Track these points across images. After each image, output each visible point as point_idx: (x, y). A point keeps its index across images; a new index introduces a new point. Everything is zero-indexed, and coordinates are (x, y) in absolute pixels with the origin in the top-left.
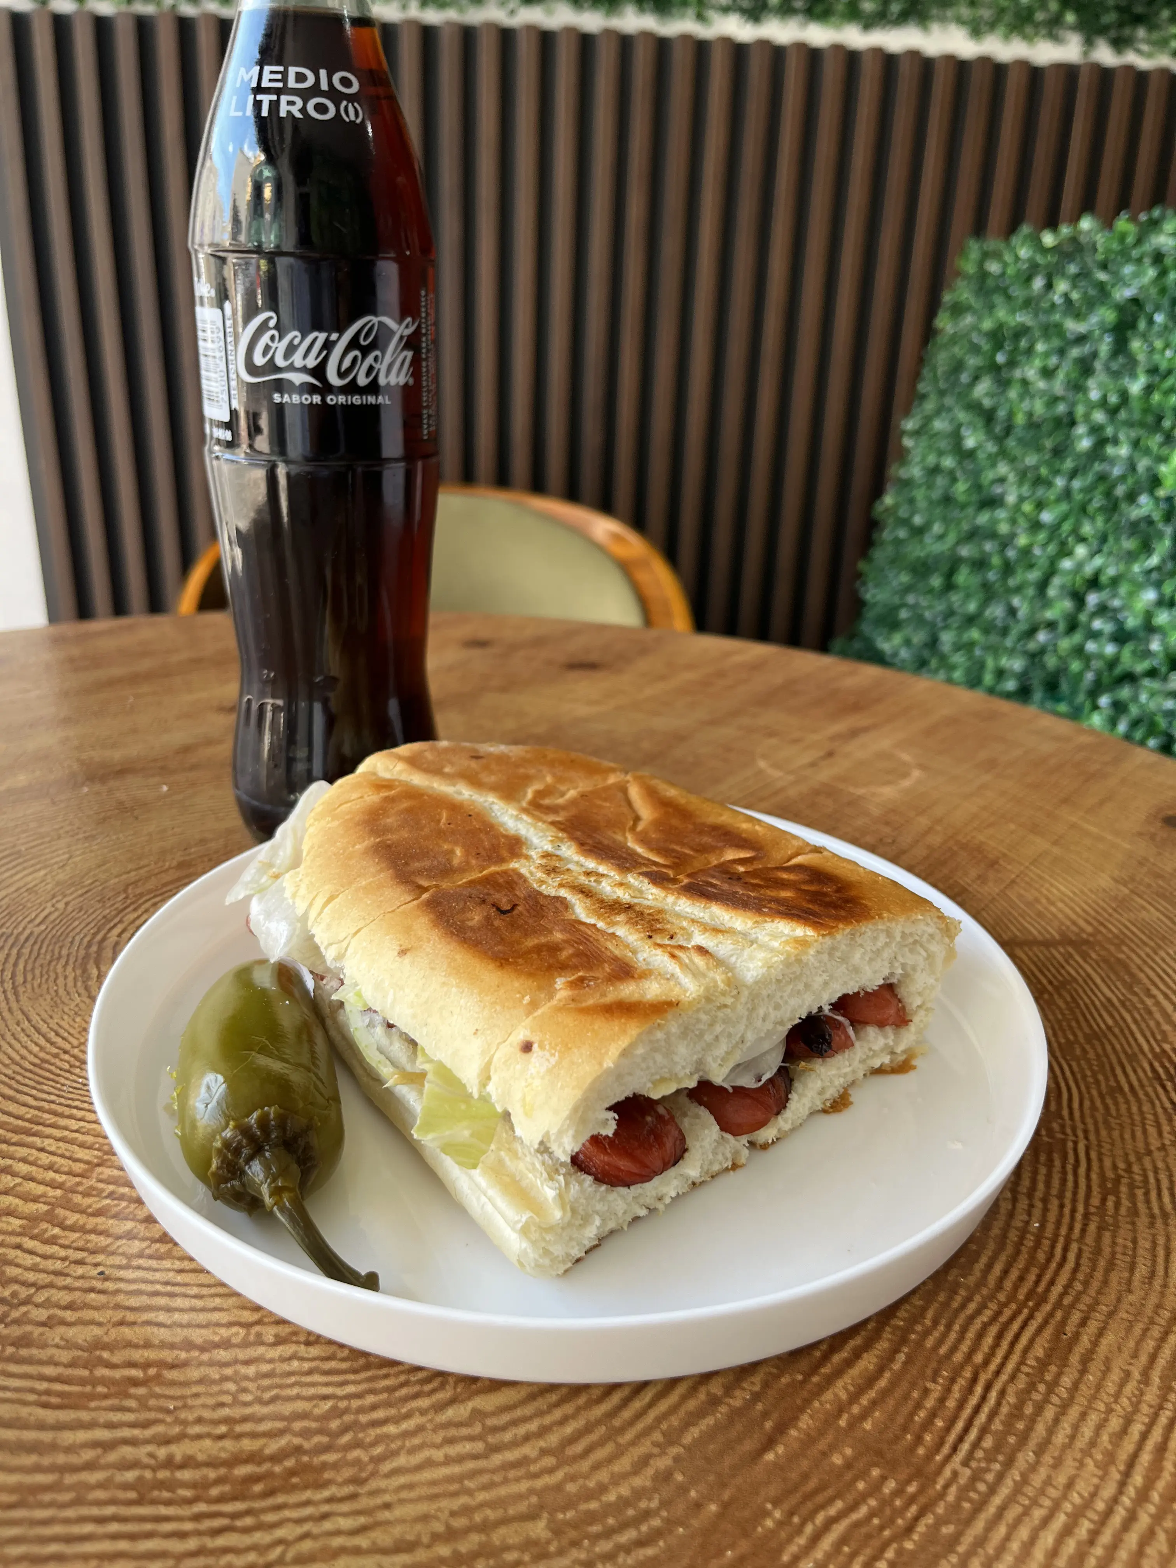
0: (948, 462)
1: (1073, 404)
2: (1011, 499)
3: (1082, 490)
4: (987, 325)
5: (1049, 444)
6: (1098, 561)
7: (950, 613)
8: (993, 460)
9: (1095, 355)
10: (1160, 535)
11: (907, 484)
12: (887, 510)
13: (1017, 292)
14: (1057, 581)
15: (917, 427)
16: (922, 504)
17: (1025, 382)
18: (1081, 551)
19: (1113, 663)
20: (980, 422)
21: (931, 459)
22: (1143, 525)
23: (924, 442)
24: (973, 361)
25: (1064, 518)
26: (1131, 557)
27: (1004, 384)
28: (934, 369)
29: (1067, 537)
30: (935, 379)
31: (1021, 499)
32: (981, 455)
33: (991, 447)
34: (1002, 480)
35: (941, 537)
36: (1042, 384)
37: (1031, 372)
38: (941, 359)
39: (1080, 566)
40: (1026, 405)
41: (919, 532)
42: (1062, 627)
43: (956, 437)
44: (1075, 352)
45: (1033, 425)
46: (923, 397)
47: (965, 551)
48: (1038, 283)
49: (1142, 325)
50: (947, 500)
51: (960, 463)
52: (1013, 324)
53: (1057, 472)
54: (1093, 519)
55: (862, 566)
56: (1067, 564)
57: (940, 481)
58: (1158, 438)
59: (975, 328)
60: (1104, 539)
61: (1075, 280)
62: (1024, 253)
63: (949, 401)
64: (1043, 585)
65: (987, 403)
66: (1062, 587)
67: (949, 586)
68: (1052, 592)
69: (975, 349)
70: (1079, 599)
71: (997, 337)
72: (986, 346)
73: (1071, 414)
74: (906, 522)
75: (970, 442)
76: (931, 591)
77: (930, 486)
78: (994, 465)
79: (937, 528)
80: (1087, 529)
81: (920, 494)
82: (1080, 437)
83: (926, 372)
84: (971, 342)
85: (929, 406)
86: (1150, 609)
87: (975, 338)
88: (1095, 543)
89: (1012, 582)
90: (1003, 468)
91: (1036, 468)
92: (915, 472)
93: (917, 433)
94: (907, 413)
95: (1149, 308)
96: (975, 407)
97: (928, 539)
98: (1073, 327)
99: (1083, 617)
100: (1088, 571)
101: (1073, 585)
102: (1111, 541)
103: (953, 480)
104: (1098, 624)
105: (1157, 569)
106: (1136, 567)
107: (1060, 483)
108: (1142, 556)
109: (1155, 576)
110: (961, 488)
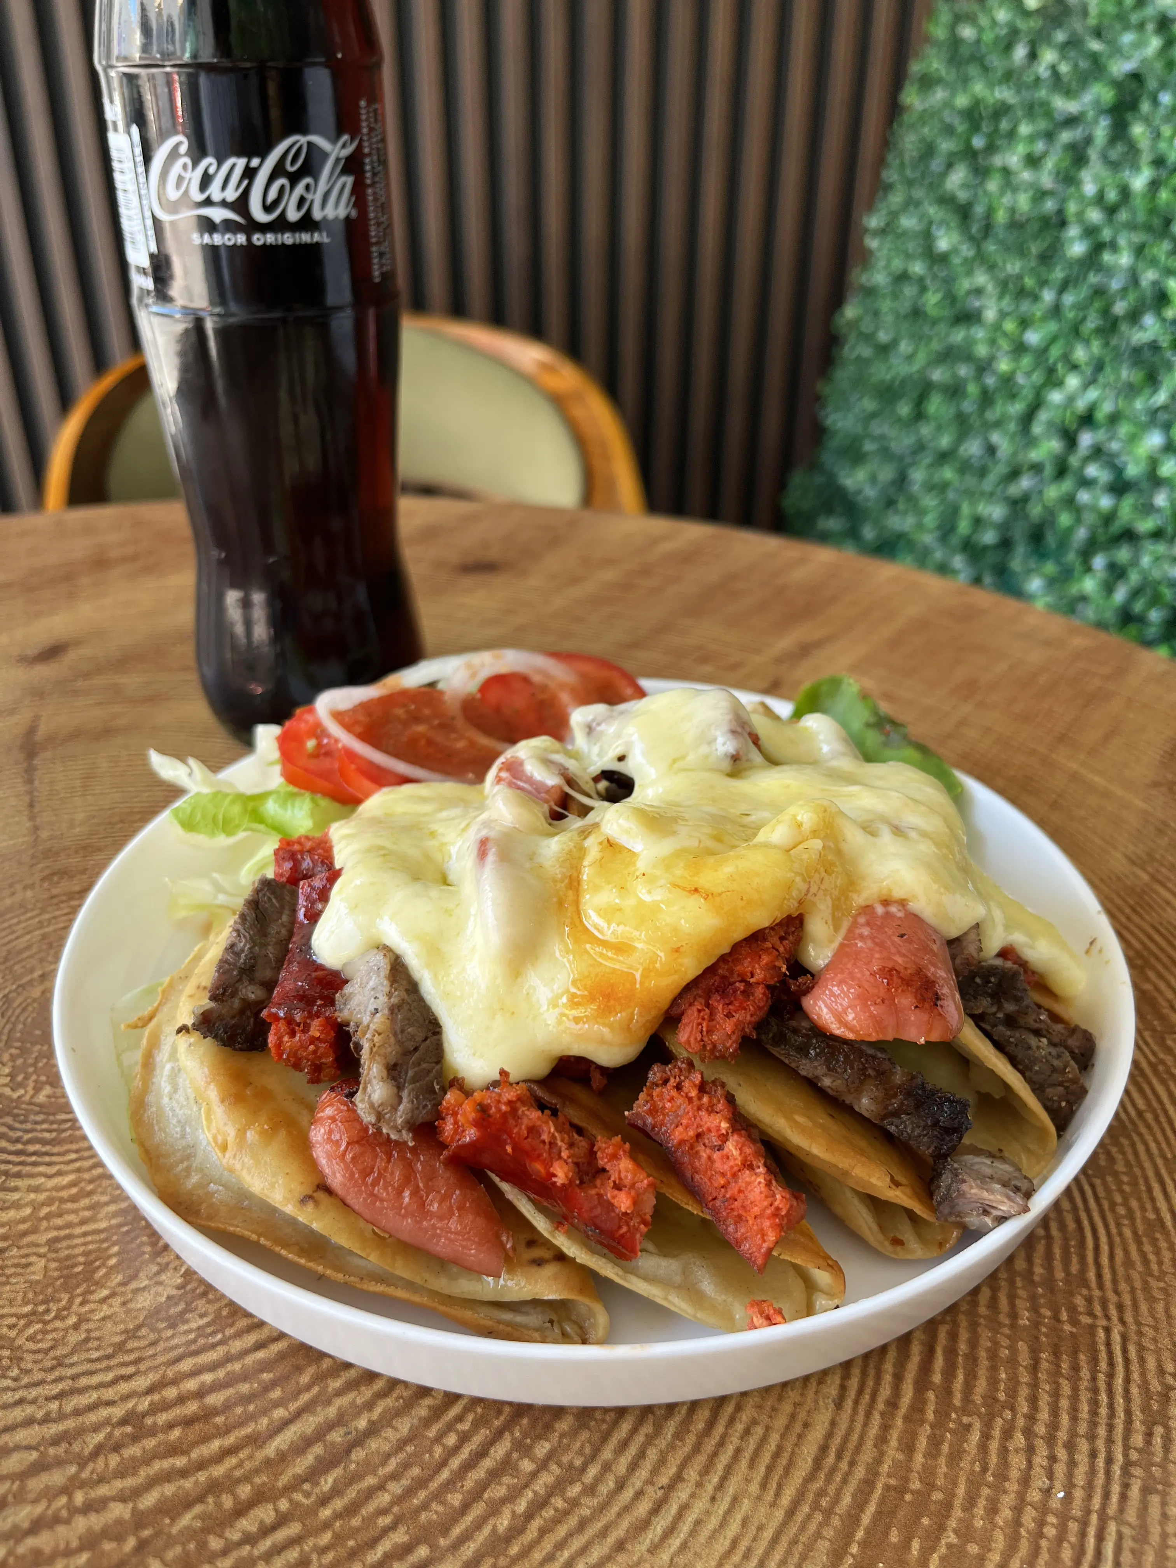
0: (918, 268)
1: (1064, 201)
2: (990, 315)
3: (1073, 307)
4: (962, 101)
5: (1035, 248)
6: (1093, 394)
7: (920, 447)
8: (969, 267)
9: (1089, 140)
10: (1167, 367)
12: (849, 323)
13: (996, 61)
14: (1043, 416)
15: (882, 224)
16: (887, 317)
17: (1006, 172)
18: (1073, 382)
19: (1109, 518)
20: (954, 221)
21: (898, 264)
22: (1147, 354)
23: (889, 242)
24: (946, 146)
25: (1053, 339)
26: (1131, 391)
27: (981, 172)
28: (901, 155)
29: (1055, 364)
30: (903, 166)
31: (1003, 315)
32: (957, 261)
33: (967, 251)
34: (978, 292)
35: (910, 358)
36: (1026, 176)
37: (1013, 158)
38: (909, 142)
39: (1071, 400)
40: (1007, 200)
41: (884, 350)
42: (1049, 471)
43: (927, 236)
44: (1066, 136)
45: (1016, 225)
46: (888, 188)
47: (937, 375)
48: (1020, 52)
49: (1145, 106)
50: (917, 313)
51: (930, 268)
52: (991, 101)
53: (1043, 283)
54: (1087, 342)
55: (821, 387)
56: (1056, 397)
57: (909, 291)
58: (1166, 246)
59: (948, 104)
60: (1099, 367)
61: (1064, 49)
62: (1002, 15)
63: (918, 193)
64: (1028, 418)
65: (963, 196)
66: (1050, 424)
67: (919, 415)
68: (1037, 429)
69: (949, 130)
70: (1070, 440)
71: (973, 117)
72: (961, 127)
73: (1060, 212)
74: (868, 338)
75: (943, 244)
76: (898, 420)
77: (896, 296)
78: (970, 272)
79: (905, 347)
80: (1080, 354)
81: (885, 305)
82: (1072, 240)
83: (891, 157)
84: (942, 121)
85: (896, 199)
86: (1156, 456)
87: (948, 117)
88: (1089, 371)
89: (992, 415)
90: (981, 278)
91: (1019, 277)
92: (879, 278)
93: (881, 232)
94: (870, 207)
95: (1152, 84)
96: (947, 201)
97: (894, 359)
98: (1063, 105)
99: (1074, 461)
100: (1081, 405)
101: (1063, 422)
102: (1108, 370)
103: (923, 289)
104: (1092, 471)
105: (1164, 408)
106: (1139, 404)
107: (1048, 296)
108: (1147, 391)
109: (1163, 416)
110: (932, 299)
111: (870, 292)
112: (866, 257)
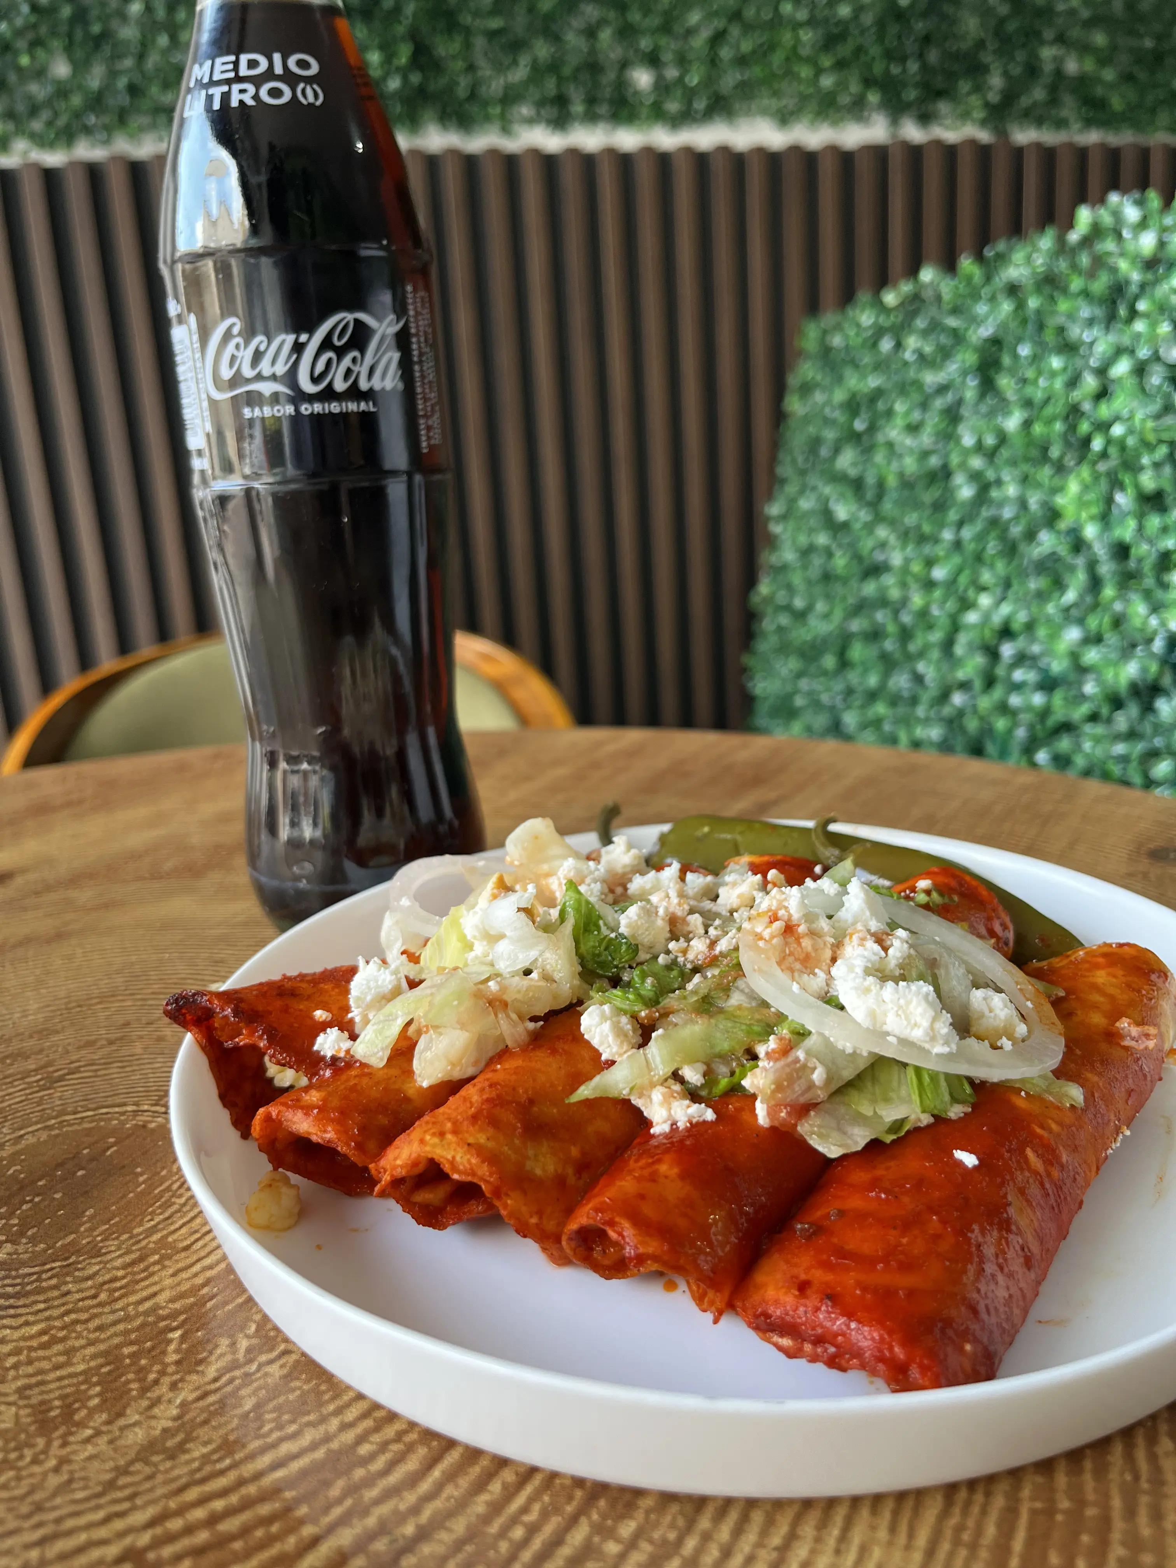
1: (946, 455)
2: (896, 562)
3: (973, 538)
4: (839, 397)
5: (926, 500)
6: (1005, 609)
7: (850, 692)
8: (870, 528)
9: (960, 402)
10: (1072, 569)
11: (783, 568)
12: (764, 599)
13: (865, 358)
14: (963, 638)
15: (783, 511)
16: (800, 586)
17: (890, 444)
18: (985, 600)
19: (1044, 713)
20: (849, 494)
21: (803, 540)
22: (1049, 563)
23: (791, 524)
24: (830, 435)
25: (959, 571)
26: (1041, 596)
27: (867, 450)
28: (791, 451)
29: (965, 591)
30: (794, 461)
31: (908, 561)
32: (857, 526)
33: (865, 515)
34: (883, 545)
35: (826, 616)
36: (908, 442)
37: (895, 432)
38: (797, 440)
39: (987, 617)
40: (895, 466)
41: (802, 615)
42: (978, 684)
43: (827, 515)
44: (938, 403)
45: (907, 483)
46: (783, 481)
47: (855, 626)
48: (886, 345)
49: (1007, 362)
50: (827, 577)
51: (834, 537)
52: (866, 389)
53: (942, 526)
54: (992, 566)
55: (746, 660)
56: (972, 617)
57: (817, 561)
58: (1048, 470)
59: (827, 403)
60: (1007, 584)
61: (925, 333)
62: (866, 319)
63: (811, 479)
64: (948, 645)
65: (853, 472)
66: (970, 643)
67: (844, 664)
68: (959, 650)
69: (831, 423)
70: (992, 653)
71: (852, 406)
72: (841, 417)
73: (945, 465)
74: (786, 608)
75: (842, 515)
76: (825, 673)
77: (806, 567)
78: (871, 532)
79: (820, 608)
80: (986, 577)
81: (797, 579)
82: (961, 487)
84: (824, 417)
85: (791, 489)
86: (1075, 649)
87: (829, 413)
88: (998, 591)
89: (913, 648)
90: (882, 533)
91: (918, 527)
92: (788, 555)
93: (783, 518)
94: (770, 496)
95: (1011, 343)
96: (840, 479)
97: (814, 620)
98: (931, 378)
99: (1000, 671)
100: (997, 619)
101: (983, 639)
102: (1015, 586)
103: (830, 554)
104: (1019, 675)
105: (1075, 605)
106: (1051, 609)
107: (947, 535)
108: (1056, 595)
109: (1074, 612)
110: (840, 562)
112: (772, 542)
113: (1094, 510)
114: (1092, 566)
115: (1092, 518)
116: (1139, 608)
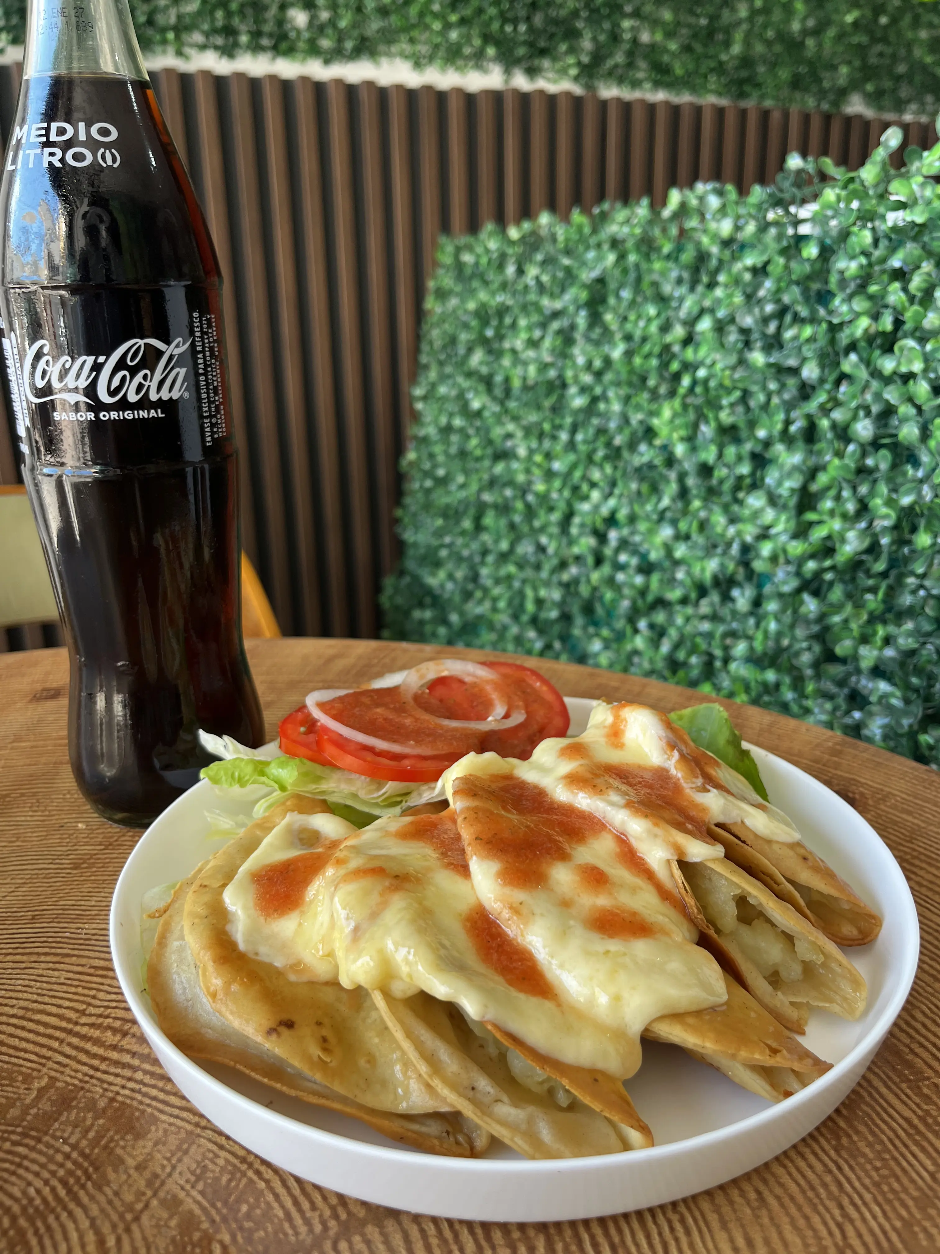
0: (459, 422)
1: (562, 370)
2: (522, 452)
3: (585, 442)
4: (472, 305)
5: (547, 403)
6: (612, 503)
7: (485, 551)
8: (498, 419)
9: (573, 327)
10: (666, 479)
11: (423, 441)
12: (411, 464)
13: (493, 277)
14: (577, 521)
15: (424, 393)
16: (441, 458)
17: (514, 352)
18: (595, 495)
19: (643, 591)
20: (481, 388)
21: (443, 420)
22: (647, 471)
23: (433, 405)
24: (465, 336)
25: (574, 467)
26: (641, 498)
27: (496, 354)
28: (431, 343)
29: (579, 483)
30: (433, 351)
31: (531, 452)
32: (488, 415)
33: (495, 408)
34: (509, 436)
35: (464, 486)
36: (530, 354)
37: (518, 342)
38: (435, 334)
39: (596, 508)
40: (518, 371)
41: (443, 482)
42: (590, 560)
43: (462, 401)
44: (555, 325)
45: (528, 388)
46: (425, 367)
47: (488, 498)
48: (510, 270)
49: (612, 301)
50: (463, 454)
51: (469, 422)
52: (495, 304)
53: (559, 427)
54: (600, 466)
55: (399, 513)
56: (584, 507)
57: (454, 438)
58: (646, 395)
59: (461, 308)
60: (613, 483)
61: (543, 266)
62: (493, 245)
63: (449, 369)
64: (565, 524)
65: (484, 370)
66: (583, 526)
67: (479, 527)
68: (574, 530)
69: (465, 326)
70: (601, 537)
71: (482, 316)
72: (474, 323)
73: (561, 378)
74: (429, 474)
75: (476, 405)
76: (463, 532)
77: (446, 443)
78: (500, 423)
79: (459, 478)
80: (597, 475)
81: (437, 450)
82: (573, 397)
83: (425, 347)
84: (459, 320)
85: (432, 375)
86: (670, 543)
87: (463, 317)
88: (605, 487)
89: (536, 523)
90: (511, 427)
91: (539, 424)
92: (430, 430)
93: (425, 398)
95: (615, 285)
96: (472, 374)
97: (453, 487)
98: (549, 304)
99: (608, 552)
100: (605, 511)
101: (594, 524)
102: (620, 485)
104: (623, 558)
105: (669, 509)
106: (649, 508)
107: (564, 436)
108: (654, 498)
109: (669, 515)
110: (474, 443)
111: (425, 440)
112: (416, 416)
113: (683, 433)
114: (682, 478)
115: (682, 439)
116: (719, 520)
